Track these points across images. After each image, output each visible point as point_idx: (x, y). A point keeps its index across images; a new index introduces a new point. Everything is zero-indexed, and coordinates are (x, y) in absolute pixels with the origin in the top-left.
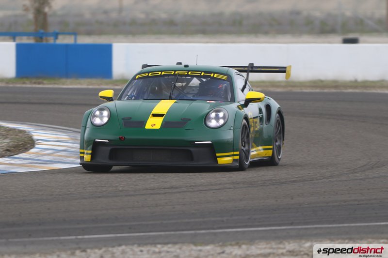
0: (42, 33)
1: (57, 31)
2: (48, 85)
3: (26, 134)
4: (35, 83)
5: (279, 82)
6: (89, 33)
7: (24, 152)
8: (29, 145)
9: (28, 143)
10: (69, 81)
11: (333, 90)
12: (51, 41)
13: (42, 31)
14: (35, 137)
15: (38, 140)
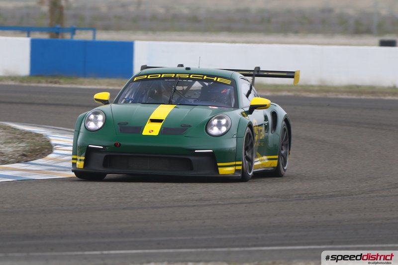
0: (58, 29)
1: (75, 26)
2: (65, 85)
3: (44, 137)
4: (51, 82)
5: (312, 86)
6: (107, 28)
7: (41, 157)
8: (46, 150)
9: (45, 149)
10: (86, 80)
11: (371, 97)
12: (68, 36)
13: (59, 26)
14: (53, 142)
15: (56, 145)
